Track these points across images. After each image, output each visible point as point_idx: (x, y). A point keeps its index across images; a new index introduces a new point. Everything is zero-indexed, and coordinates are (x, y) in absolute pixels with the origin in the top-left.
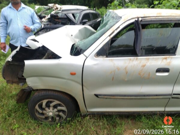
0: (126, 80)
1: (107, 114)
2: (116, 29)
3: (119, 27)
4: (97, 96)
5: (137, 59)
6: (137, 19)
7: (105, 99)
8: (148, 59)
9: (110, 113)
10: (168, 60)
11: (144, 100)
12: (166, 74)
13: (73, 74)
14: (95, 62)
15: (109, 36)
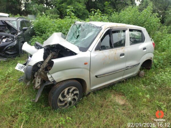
0: (109, 63)
1: (99, 89)
2: (102, 34)
3: (103, 33)
4: (96, 76)
5: (113, 50)
6: (110, 28)
7: (100, 78)
8: (116, 49)
9: (101, 88)
10: (123, 49)
11: (115, 74)
12: (123, 57)
13: (85, 64)
14: (95, 54)
15: (100, 38)
